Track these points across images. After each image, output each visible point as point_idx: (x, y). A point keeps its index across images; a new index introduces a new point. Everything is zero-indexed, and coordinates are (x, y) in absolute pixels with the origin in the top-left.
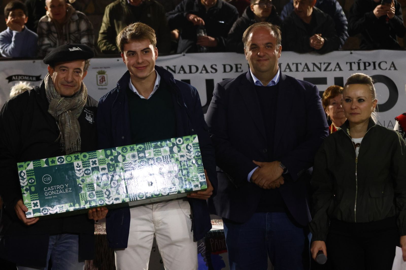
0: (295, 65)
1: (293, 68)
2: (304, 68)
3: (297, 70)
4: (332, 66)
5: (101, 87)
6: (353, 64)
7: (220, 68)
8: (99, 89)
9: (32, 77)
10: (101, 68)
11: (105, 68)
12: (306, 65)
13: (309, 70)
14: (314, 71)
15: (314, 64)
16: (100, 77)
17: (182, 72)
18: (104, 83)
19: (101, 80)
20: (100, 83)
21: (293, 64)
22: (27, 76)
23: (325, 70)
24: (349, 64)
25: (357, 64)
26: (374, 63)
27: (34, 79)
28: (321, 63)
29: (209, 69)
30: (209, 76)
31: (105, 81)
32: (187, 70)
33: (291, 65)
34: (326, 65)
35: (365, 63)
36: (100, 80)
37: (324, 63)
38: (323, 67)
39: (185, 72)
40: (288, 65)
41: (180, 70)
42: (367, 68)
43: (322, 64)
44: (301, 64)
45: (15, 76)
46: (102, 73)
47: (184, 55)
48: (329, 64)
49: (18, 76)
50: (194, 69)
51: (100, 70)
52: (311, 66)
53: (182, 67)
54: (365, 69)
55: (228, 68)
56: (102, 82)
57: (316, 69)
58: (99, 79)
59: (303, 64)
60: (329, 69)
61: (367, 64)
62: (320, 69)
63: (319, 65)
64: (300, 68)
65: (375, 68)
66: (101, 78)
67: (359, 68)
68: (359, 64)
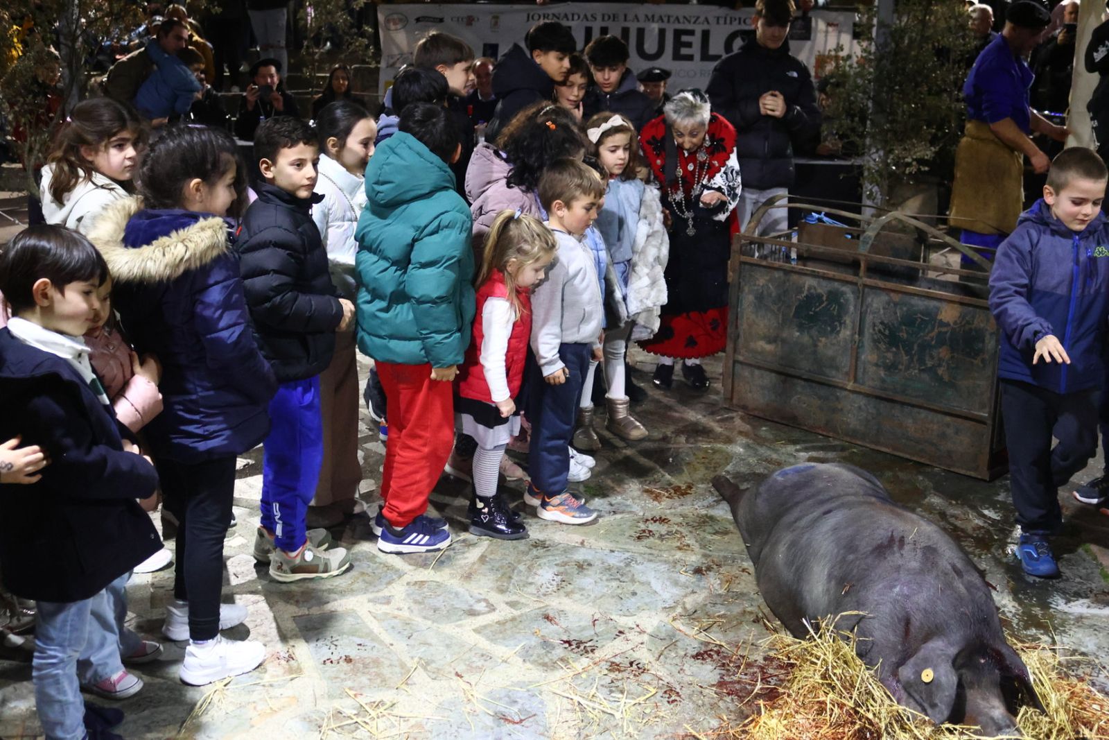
1: (665, 19)
2: (675, 20)
3: (669, 21)
4: (701, 19)
6: (720, 18)
7: (599, 18)
9: (437, 18)
10: (495, 13)
11: (500, 13)
12: (677, 16)
13: (679, 22)
14: (683, 22)
15: (684, 17)
16: (494, 21)
18: (496, 27)
21: (665, 16)
22: (432, 18)
23: (695, 22)
26: (740, 19)
27: (438, 20)
28: (691, 17)
29: (590, 18)
30: (589, 24)
31: (497, 25)
32: (570, 17)
33: (663, 17)
34: (696, 18)
35: (731, 18)
36: (493, 24)
37: (694, 16)
38: (693, 20)
39: (568, 19)
41: (564, 17)
42: (733, 23)
44: (672, 16)
48: (698, 18)
50: (576, 17)
52: (681, 19)
53: (566, 15)
54: (731, 23)
55: (606, 18)
57: (685, 21)
59: (675, 15)
60: (698, 22)
62: (689, 22)
63: (689, 18)
64: (672, 20)
65: (740, 23)
67: (725, 23)
68: (726, 19)
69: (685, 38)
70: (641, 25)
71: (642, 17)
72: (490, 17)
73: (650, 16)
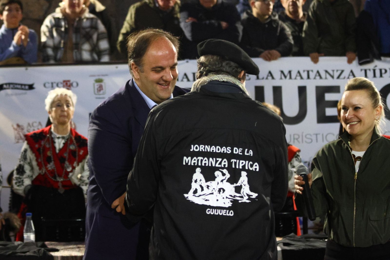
0: (306, 73)
1: (305, 75)
2: (316, 76)
3: (308, 77)
4: (346, 74)
5: (98, 96)
6: (368, 72)
8: (97, 98)
9: (25, 85)
10: (99, 76)
11: (103, 75)
12: (318, 72)
13: (321, 78)
14: (326, 78)
15: (326, 71)
16: (97, 85)
17: (185, 80)
18: (102, 92)
19: (99, 89)
20: (97, 92)
21: (304, 71)
22: (19, 84)
23: (338, 77)
24: (363, 72)
25: (372, 71)
27: (27, 87)
28: (333, 71)
31: (102, 89)
32: (191, 77)
33: (302, 72)
34: (339, 72)
35: (381, 70)
36: (97, 89)
37: (337, 71)
38: (336, 74)
39: (188, 80)
40: (299, 72)
41: (183, 78)
42: (383, 75)
43: (335, 72)
44: (312, 71)
45: (6, 84)
46: (99, 81)
47: (187, 62)
48: (342, 71)
49: (9, 84)
51: (97, 78)
52: (323, 74)
53: (185, 75)
54: (381, 76)
56: (100, 91)
57: (328, 76)
58: (96, 87)
59: (315, 72)
60: (342, 76)
61: (383, 71)
62: (333, 77)
63: (331, 73)
64: (312, 75)
66: (98, 87)
67: (375, 76)
68: (374, 71)
69: (329, 97)
70: (277, 83)
71: (277, 75)
72: (92, 80)
73: (286, 73)
